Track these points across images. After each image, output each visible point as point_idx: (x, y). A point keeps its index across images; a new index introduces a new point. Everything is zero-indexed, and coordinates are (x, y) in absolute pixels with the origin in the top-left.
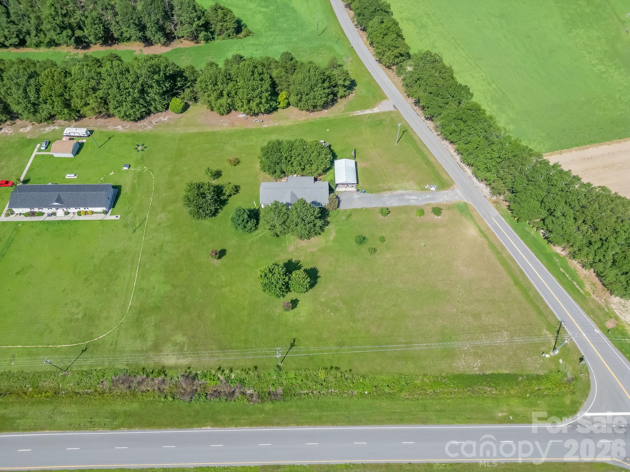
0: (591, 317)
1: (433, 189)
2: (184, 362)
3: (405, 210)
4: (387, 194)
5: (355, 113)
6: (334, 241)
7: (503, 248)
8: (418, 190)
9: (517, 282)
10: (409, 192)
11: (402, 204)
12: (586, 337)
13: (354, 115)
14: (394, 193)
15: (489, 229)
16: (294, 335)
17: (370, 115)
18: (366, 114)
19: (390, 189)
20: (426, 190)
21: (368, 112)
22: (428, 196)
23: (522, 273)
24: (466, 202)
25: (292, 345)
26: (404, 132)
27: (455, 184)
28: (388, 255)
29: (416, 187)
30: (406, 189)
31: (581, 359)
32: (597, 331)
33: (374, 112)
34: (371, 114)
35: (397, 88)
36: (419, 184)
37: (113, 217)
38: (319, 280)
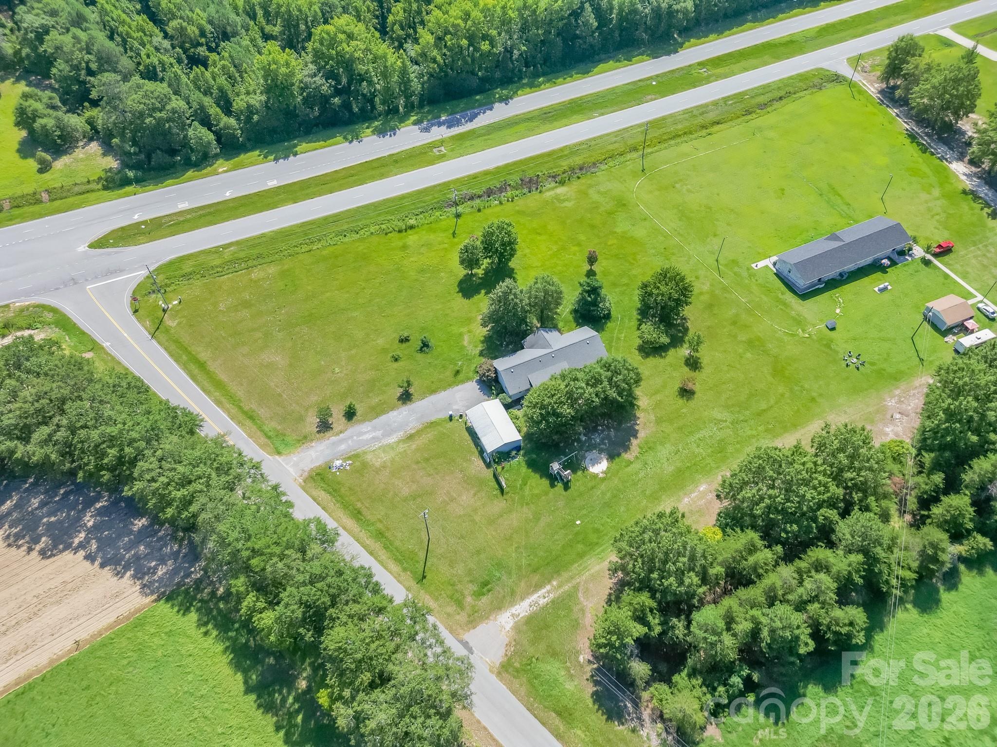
0: (110, 355)
1: (338, 463)
2: (548, 195)
3: (377, 411)
4: (413, 425)
5: (548, 592)
6: (461, 335)
7: (218, 403)
8: (365, 453)
9: (202, 366)
10: (377, 445)
11: (383, 418)
12: (123, 332)
13: (548, 587)
14: (400, 434)
15: (239, 423)
16: (456, 240)
17: (512, 597)
18: (522, 599)
19: (410, 437)
20: (349, 458)
21: (523, 608)
22: (343, 447)
23: (193, 378)
24: (277, 457)
25: (454, 234)
26: (424, 577)
27: (300, 485)
28: (381, 342)
29: (369, 457)
30: (385, 448)
31: (136, 311)
32: (106, 344)
33: (508, 614)
34: (512, 604)
35: (485, 728)
36: (365, 465)
37: (761, 264)
38: (458, 290)
